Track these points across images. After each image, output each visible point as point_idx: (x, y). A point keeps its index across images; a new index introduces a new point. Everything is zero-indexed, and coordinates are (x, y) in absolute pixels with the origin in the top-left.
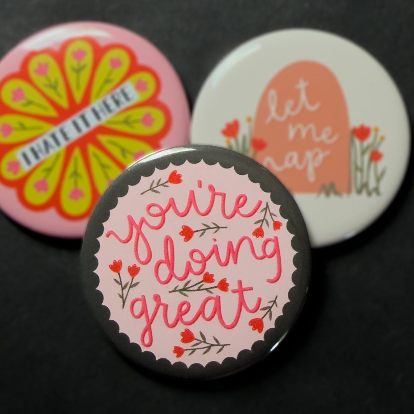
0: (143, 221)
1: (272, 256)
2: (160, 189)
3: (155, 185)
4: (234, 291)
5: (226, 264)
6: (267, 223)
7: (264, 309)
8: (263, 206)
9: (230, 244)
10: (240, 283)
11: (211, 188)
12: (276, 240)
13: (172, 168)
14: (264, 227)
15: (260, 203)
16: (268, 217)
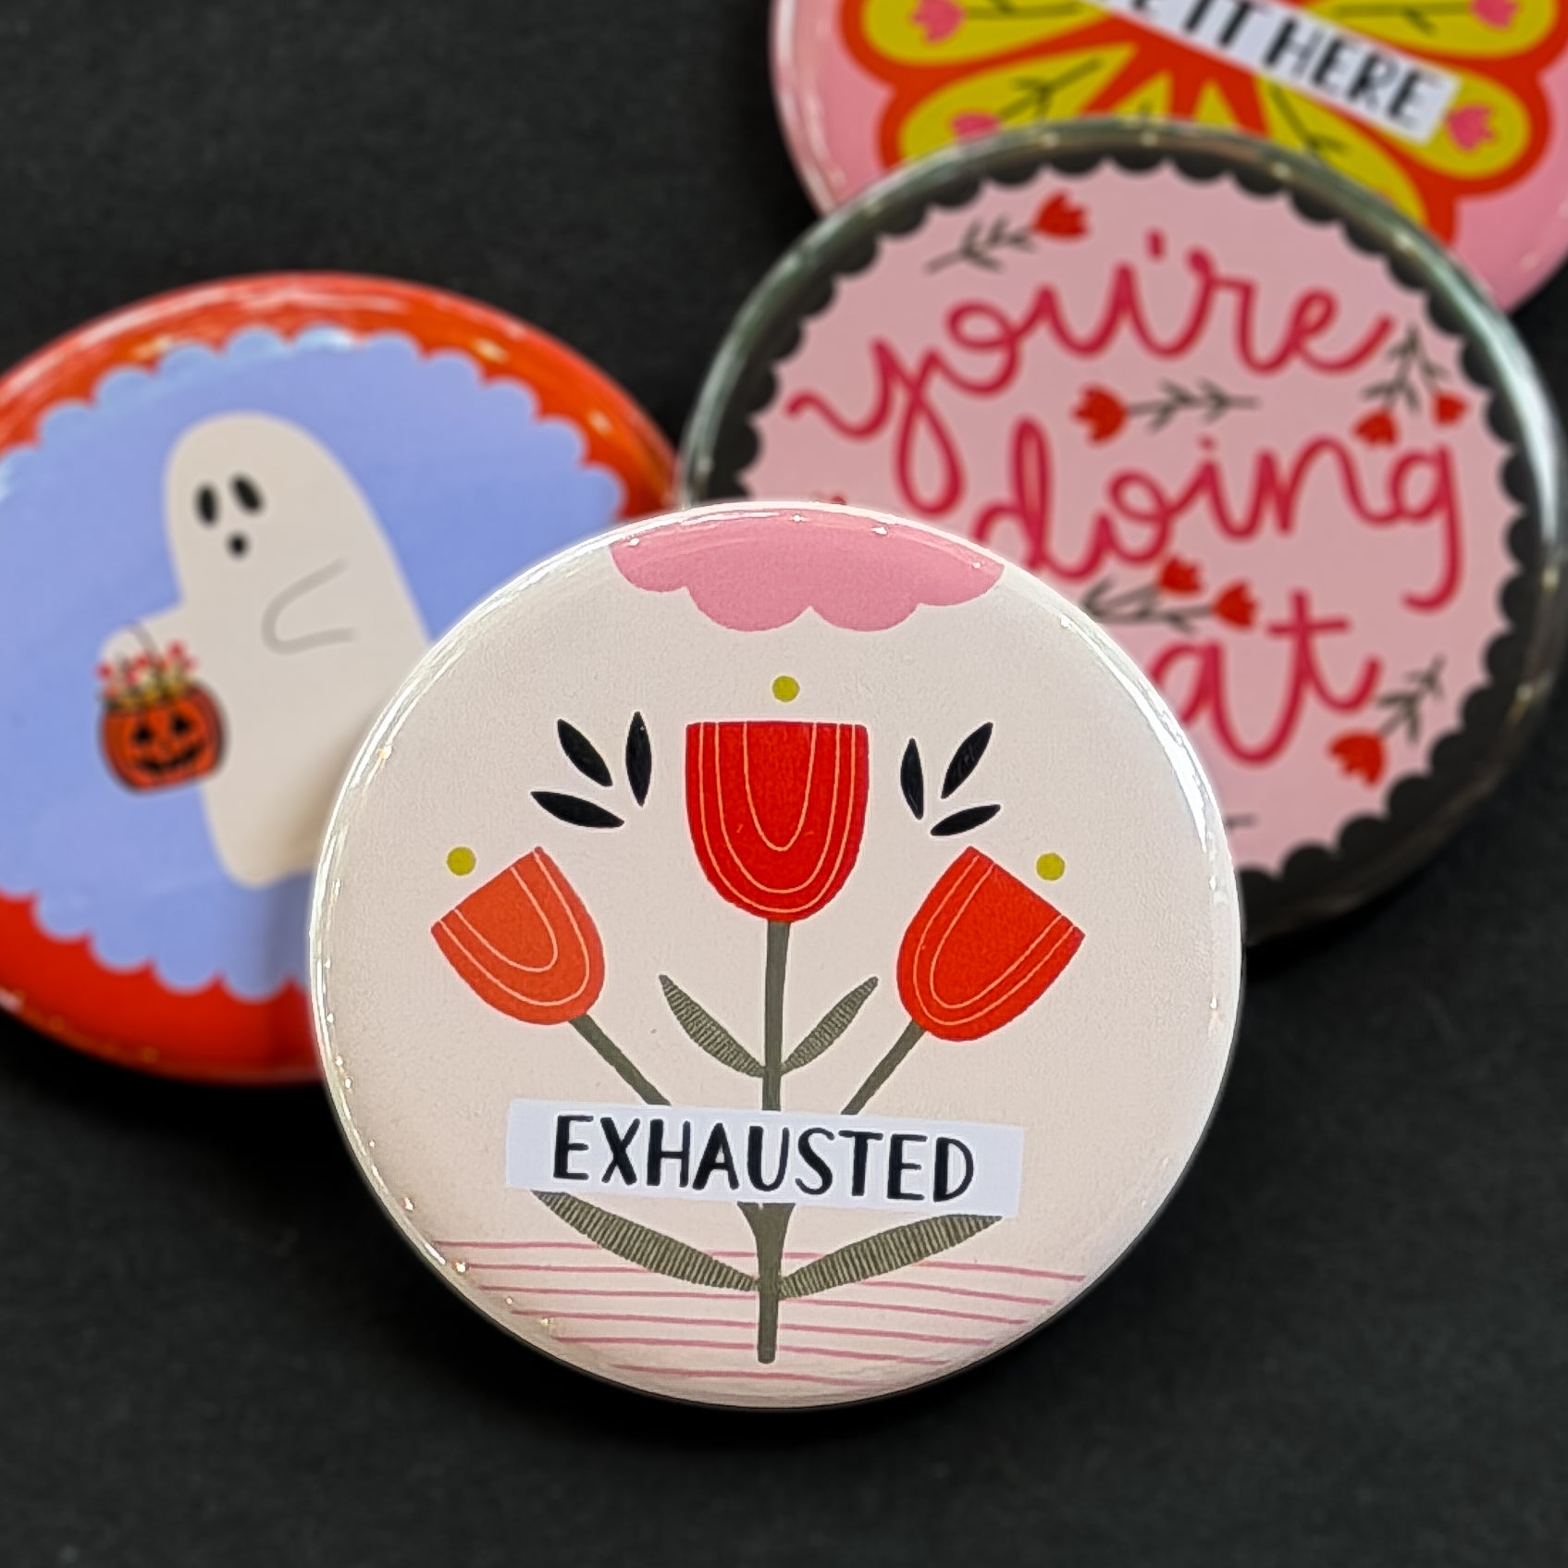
0: (932, 362)
1: (1424, 514)
2: (1002, 253)
3: (982, 237)
4: (1277, 630)
5: (1247, 530)
6: (1412, 399)
7: (1390, 700)
8: (1397, 337)
9: (1266, 465)
10: (1300, 602)
11: (1199, 262)
12: (1442, 461)
13: (1048, 184)
14: (1401, 412)
15: (1384, 327)
16: (1415, 377)
